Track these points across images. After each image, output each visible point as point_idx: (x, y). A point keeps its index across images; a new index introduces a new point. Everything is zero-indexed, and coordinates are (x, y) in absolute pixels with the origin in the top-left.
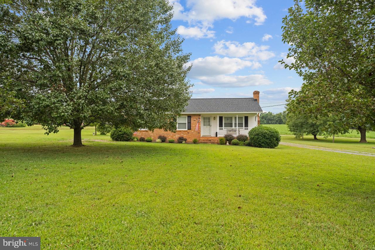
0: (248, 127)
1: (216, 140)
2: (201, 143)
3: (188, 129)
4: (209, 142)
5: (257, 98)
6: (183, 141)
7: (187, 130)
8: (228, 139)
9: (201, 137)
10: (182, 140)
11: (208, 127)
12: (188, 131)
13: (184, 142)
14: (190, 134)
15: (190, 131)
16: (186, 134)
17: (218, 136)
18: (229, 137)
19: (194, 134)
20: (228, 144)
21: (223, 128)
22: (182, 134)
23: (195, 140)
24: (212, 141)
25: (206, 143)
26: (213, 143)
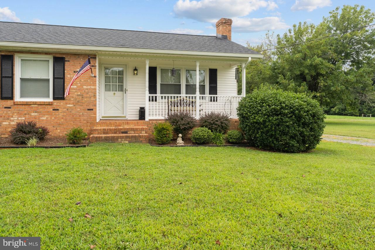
0: (216, 94)
1: (142, 129)
2: (98, 140)
3: (54, 98)
4: (122, 138)
5: (227, 34)
6: (28, 139)
7: (50, 99)
8: (182, 127)
9: (98, 121)
10: (30, 132)
11: (119, 93)
12: (57, 103)
13: (33, 141)
14: (60, 114)
15: (61, 103)
16: (48, 113)
17: (147, 118)
18: (183, 122)
19: (73, 112)
20: (180, 141)
21: (159, 95)
22: (33, 114)
23: (74, 132)
24: (131, 134)
25: (113, 140)
26: (135, 140)
